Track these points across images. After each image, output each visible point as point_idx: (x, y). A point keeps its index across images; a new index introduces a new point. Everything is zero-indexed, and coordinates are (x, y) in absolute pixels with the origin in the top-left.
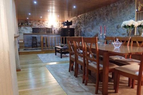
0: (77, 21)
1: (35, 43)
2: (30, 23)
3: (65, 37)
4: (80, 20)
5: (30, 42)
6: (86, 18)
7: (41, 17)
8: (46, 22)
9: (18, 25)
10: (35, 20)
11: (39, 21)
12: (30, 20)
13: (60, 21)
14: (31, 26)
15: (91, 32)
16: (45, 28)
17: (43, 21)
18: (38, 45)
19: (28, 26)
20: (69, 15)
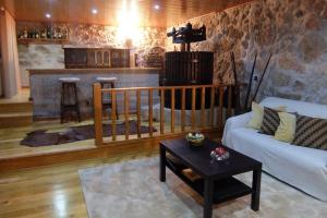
0: (219, 28)
1: (73, 102)
2: (59, 31)
3: (189, 87)
4: (235, 22)
5: (55, 102)
6: (270, 15)
7: (95, 12)
8: (111, 29)
9: (18, 37)
10: (76, 24)
11: (88, 26)
12: (59, 23)
13: (152, 28)
14: (61, 41)
15: (300, 70)
16: (106, 48)
17: (101, 27)
18: (84, 109)
19: (50, 42)
20: (184, 8)
